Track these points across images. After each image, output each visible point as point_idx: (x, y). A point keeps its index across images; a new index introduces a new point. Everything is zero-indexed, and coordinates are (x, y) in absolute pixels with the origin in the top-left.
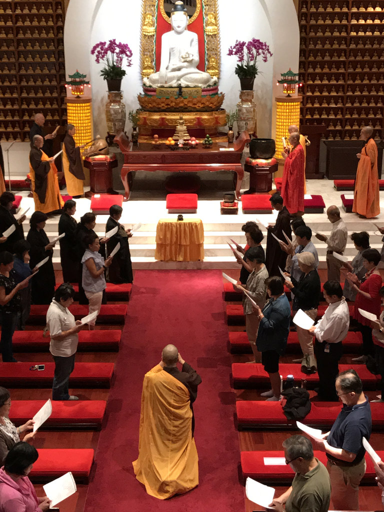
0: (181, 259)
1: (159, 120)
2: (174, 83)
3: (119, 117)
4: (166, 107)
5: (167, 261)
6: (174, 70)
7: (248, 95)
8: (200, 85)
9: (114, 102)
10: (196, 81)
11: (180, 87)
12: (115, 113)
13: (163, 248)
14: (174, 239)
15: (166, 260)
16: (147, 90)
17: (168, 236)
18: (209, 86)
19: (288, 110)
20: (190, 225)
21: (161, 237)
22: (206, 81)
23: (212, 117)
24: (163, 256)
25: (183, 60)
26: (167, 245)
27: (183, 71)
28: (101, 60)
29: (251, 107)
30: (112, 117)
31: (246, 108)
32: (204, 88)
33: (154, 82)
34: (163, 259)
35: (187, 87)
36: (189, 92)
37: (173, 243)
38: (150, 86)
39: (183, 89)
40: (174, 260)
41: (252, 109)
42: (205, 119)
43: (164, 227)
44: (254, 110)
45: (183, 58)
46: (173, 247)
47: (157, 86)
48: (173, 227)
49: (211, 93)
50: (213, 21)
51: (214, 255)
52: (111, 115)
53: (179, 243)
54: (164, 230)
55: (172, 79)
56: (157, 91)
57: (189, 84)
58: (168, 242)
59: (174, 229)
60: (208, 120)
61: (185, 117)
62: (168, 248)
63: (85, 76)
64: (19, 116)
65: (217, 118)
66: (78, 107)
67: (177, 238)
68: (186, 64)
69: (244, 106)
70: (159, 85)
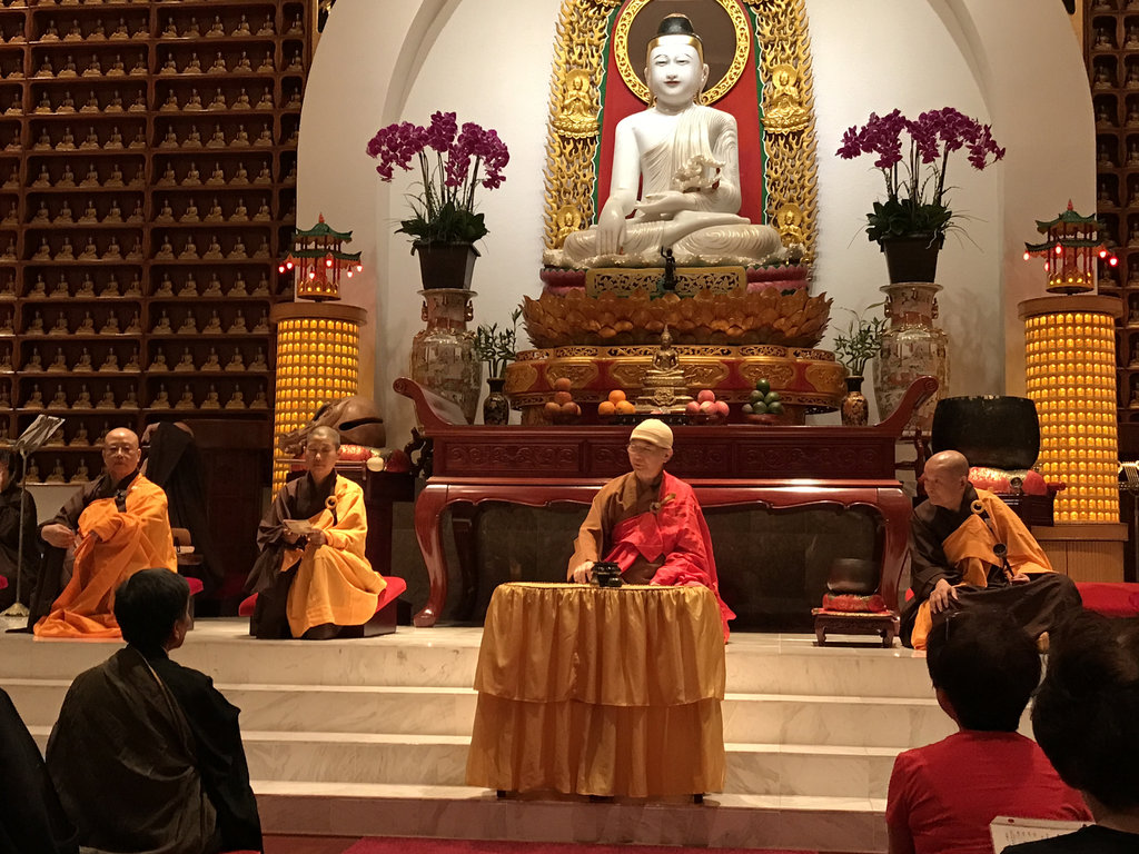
0: (600, 786)
1: (588, 367)
2: (651, 253)
3: (455, 373)
4: (618, 326)
5: (532, 797)
6: (652, 216)
7: (916, 298)
8: (741, 259)
9: (442, 322)
10: (726, 245)
11: (669, 264)
12: (442, 360)
13: (512, 724)
14: (570, 677)
15: (523, 788)
16: (555, 277)
17: (539, 656)
18: (776, 262)
19: (1070, 342)
20: (653, 605)
21: (502, 662)
22: (764, 248)
23: (782, 359)
24: (508, 770)
25: (682, 185)
26: (535, 705)
27: (686, 218)
28: (397, 169)
29: (930, 340)
30: (431, 374)
31: (911, 345)
32: (757, 267)
33: (583, 250)
34: (508, 788)
35: (698, 263)
36: (702, 282)
37: (562, 696)
38: (566, 267)
39: (679, 272)
40: (567, 790)
41: (934, 347)
42: (757, 365)
43: (517, 609)
44: (941, 351)
45: (683, 178)
46: (563, 722)
47: (590, 264)
48: (566, 613)
49: (780, 285)
50: (793, 91)
51: (774, 786)
52: (426, 366)
53: (591, 698)
54: (517, 626)
55: (643, 242)
56: (590, 281)
57: (704, 257)
58: (538, 690)
59: (570, 622)
60: (768, 368)
61: (682, 358)
62: (535, 725)
63: (347, 237)
64: (137, 400)
65: (803, 367)
66: (310, 330)
67: (581, 671)
68: (692, 197)
69: (902, 336)
70: (595, 259)
